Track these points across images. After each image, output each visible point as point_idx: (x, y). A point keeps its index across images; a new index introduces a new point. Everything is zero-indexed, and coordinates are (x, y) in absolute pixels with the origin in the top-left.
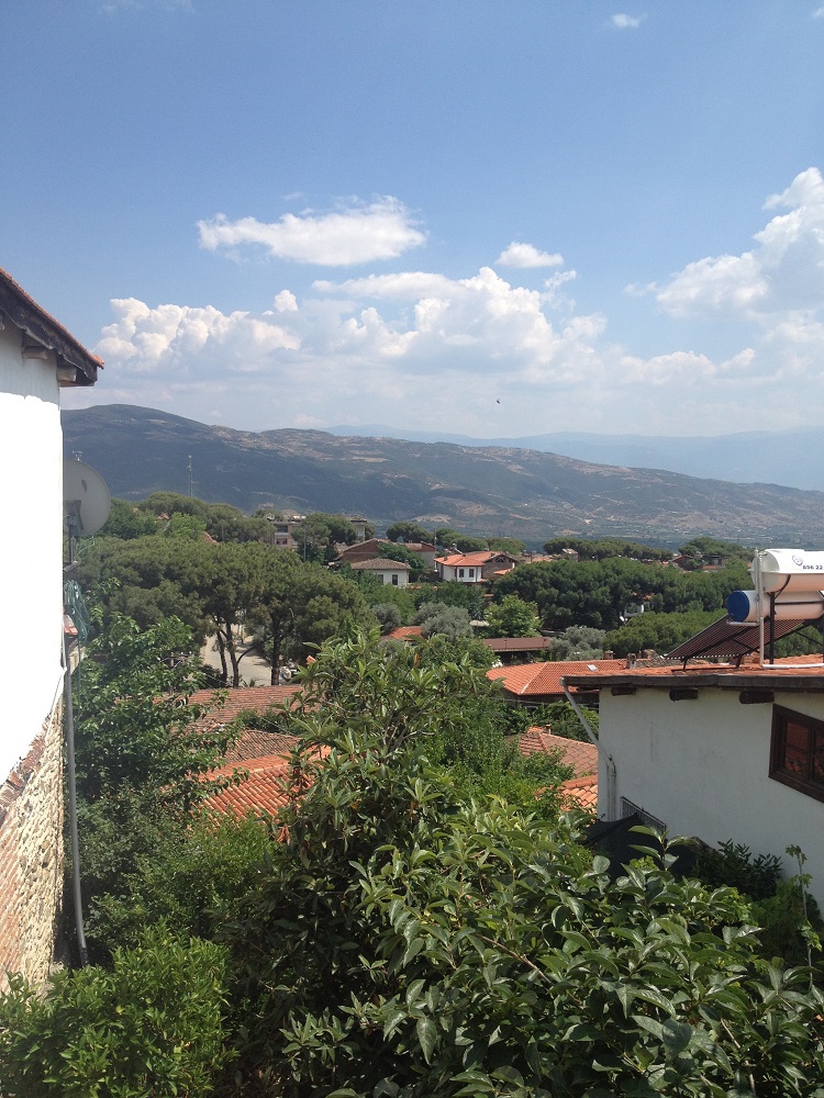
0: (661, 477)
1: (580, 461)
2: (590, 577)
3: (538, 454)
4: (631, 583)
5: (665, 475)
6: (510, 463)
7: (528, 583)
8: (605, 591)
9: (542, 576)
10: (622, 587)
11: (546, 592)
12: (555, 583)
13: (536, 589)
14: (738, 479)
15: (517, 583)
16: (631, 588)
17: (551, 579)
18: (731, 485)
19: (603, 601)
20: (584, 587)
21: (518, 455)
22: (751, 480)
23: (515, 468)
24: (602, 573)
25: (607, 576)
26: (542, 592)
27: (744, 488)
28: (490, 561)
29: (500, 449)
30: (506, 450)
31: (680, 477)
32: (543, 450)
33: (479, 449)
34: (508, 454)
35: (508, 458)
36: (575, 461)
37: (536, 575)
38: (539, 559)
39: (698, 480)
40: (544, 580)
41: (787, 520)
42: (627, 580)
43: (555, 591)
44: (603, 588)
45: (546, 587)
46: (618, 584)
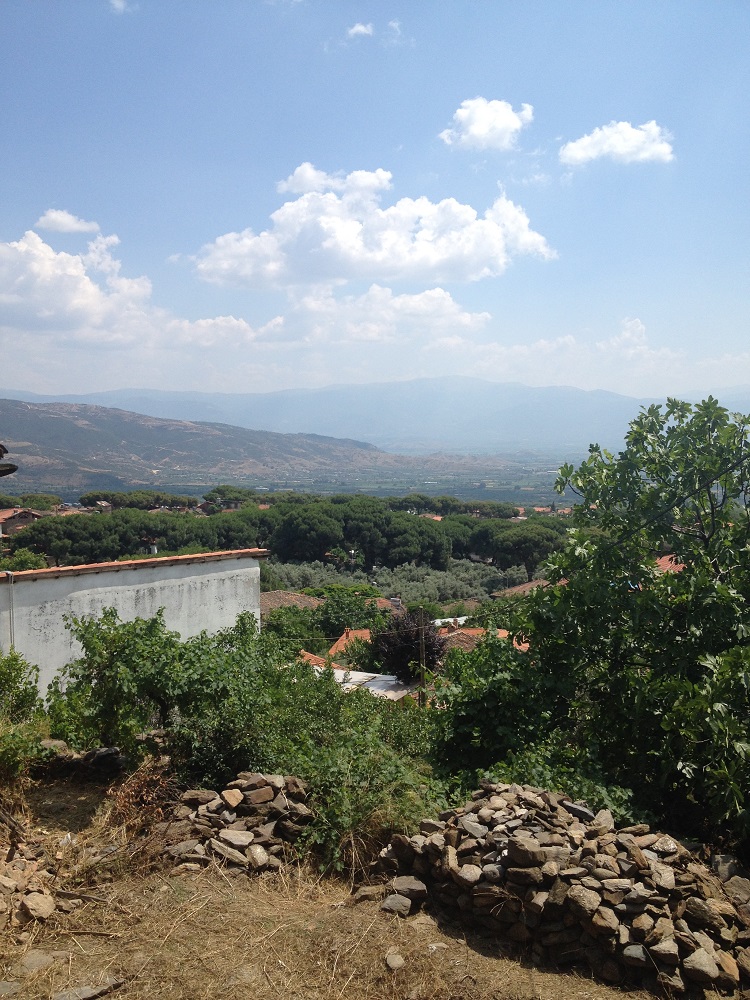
0: (220, 430)
1: (145, 416)
2: (101, 527)
3: (104, 410)
4: (138, 530)
5: (223, 428)
6: (77, 419)
7: (43, 536)
8: (115, 539)
9: (56, 530)
10: (129, 534)
11: (60, 543)
12: (69, 535)
13: (50, 541)
14: (284, 431)
15: (33, 537)
16: (139, 534)
17: (65, 532)
18: (278, 436)
19: (113, 547)
20: (96, 536)
21: (84, 411)
22: (295, 431)
23: (82, 423)
24: (112, 523)
25: (117, 525)
26: (57, 543)
27: (290, 438)
28: (13, 517)
29: (66, 405)
30: (72, 406)
31: (237, 431)
32: (108, 406)
33: (44, 405)
34: (74, 409)
35: (74, 414)
36: (140, 416)
37: (50, 529)
38: (72, 512)
39: (252, 432)
40: (59, 534)
41: (325, 464)
42: (133, 527)
43: (68, 542)
44: (113, 537)
45: (60, 539)
46: (127, 531)
